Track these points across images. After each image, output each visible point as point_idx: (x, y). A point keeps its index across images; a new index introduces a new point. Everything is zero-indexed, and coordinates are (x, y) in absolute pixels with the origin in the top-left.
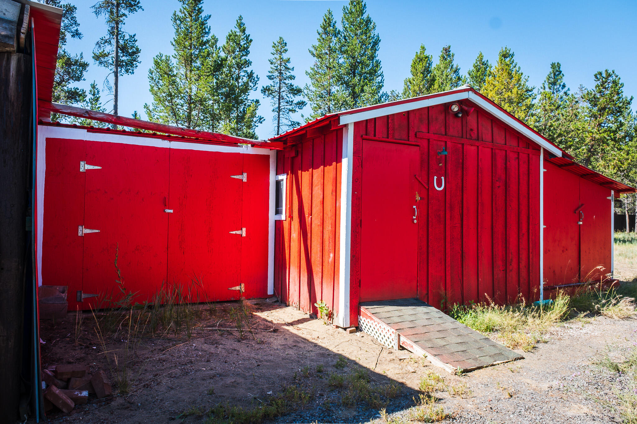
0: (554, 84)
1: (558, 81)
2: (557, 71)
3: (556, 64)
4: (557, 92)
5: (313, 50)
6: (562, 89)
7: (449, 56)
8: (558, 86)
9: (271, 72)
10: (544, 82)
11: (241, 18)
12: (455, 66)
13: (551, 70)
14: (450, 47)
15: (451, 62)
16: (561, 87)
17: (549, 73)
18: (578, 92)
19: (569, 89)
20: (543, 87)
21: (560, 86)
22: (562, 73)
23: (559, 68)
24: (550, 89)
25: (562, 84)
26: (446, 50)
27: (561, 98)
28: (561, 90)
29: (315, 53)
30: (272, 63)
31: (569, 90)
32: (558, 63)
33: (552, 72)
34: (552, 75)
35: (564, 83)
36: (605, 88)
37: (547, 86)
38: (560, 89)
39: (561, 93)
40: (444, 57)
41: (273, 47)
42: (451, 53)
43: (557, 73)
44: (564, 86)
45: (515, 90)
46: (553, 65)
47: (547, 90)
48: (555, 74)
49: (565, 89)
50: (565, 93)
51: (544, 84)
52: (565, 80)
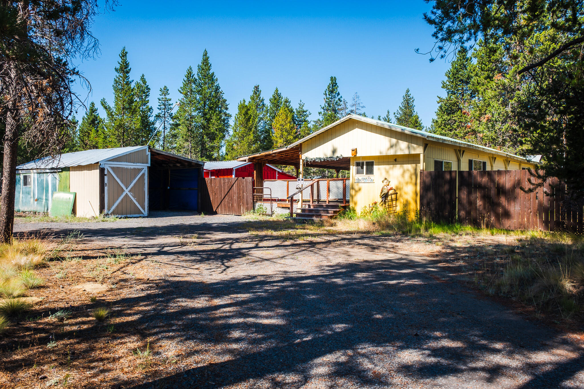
0: (332, 92)
1: (334, 90)
4: (334, 98)
5: (180, 90)
6: (338, 96)
7: (258, 91)
9: (160, 106)
11: (143, 76)
12: (261, 98)
13: (330, 82)
14: (258, 86)
15: (259, 95)
17: (328, 84)
22: (337, 85)
23: (335, 81)
24: (329, 95)
25: (337, 92)
26: (256, 87)
27: (337, 102)
29: (182, 91)
30: (159, 100)
31: (341, 97)
32: (335, 78)
34: (331, 85)
37: (327, 93)
38: (336, 96)
39: (337, 99)
40: (255, 92)
41: (160, 91)
42: (259, 89)
44: (339, 94)
46: (332, 78)
49: (339, 97)
50: (339, 99)
51: (326, 91)
52: (339, 90)
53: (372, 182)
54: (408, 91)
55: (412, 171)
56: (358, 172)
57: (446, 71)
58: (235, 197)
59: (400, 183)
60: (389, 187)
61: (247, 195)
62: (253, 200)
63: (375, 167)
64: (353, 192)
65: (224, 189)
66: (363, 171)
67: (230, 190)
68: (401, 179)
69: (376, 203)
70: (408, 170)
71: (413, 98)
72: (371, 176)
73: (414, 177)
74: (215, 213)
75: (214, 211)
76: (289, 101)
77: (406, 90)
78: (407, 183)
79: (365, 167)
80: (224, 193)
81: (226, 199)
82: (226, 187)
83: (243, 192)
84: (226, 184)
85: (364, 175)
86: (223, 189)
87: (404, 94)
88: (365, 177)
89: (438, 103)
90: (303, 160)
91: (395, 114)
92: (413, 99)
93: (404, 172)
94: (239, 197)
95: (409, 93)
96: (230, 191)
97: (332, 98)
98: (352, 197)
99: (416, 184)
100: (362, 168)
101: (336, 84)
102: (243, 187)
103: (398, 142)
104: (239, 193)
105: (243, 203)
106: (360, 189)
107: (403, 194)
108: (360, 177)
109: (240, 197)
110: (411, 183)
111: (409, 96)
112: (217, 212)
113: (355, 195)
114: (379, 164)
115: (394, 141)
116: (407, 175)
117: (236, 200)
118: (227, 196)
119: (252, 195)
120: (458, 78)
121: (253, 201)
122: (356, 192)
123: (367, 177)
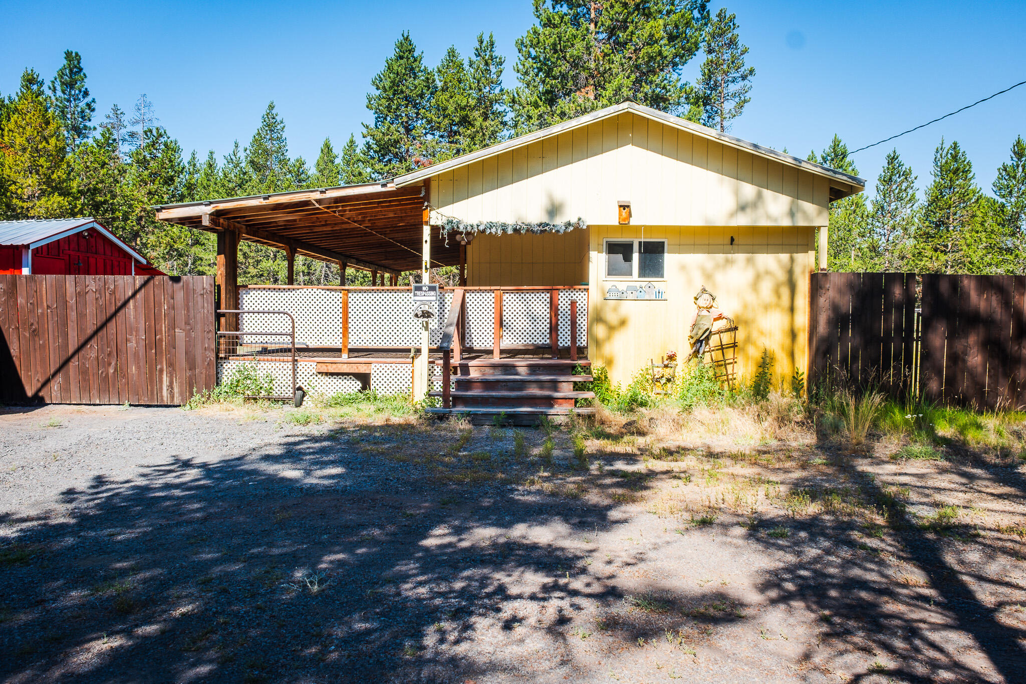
0: (71, 85)
1: (76, 83)
2: (76, 67)
3: (74, 55)
4: (75, 100)
6: (84, 97)
8: (77, 92)
10: (53, 79)
13: (65, 62)
16: (82, 93)
17: (61, 66)
18: (111, 115)
19: (94, 99)
20: (52, 87)
21: (80, 91)
22: (84, 71)
23: (79, 63)
24: (64, 92)
25: (83, 89)
27: (83, 112)
28: (82, 99)
31: (94, 101)
32: (77, 54)
33: (67, 66)
34: (67, 70)
35: (86, 89)
36: (156, 149)
37: (58, 88)
38: (80, 96)
39: (82, 104)
43: (75, 70)
44: (86, 93)
45: (53, 141)
46: (69, 54)
47: (59, 93)
48: (71, 70)
49: (88, 99)
50: (88, 105)
51: (53, 82)
52: (88, 84)
53: (659, 297)
54: (271, 107)
55: (782, 276)
56: (612, 271)
57: (373, 75)
58: (132, 345)
59: (745, 306)
60: (715, 313)
61: (188, 335)
62: (218, 351)
63: (670, 260)
64: (600, 331)
65: (81, 316)
66: (631, 266)
67: (109, 320)
68: (751, 298)
69: (671, 358)
70: (768, 273)
71: (282, 122)
72: (657, 283)
73: (785, 292)
74: (38, 402)
75: (30, 393)
76: (40, 79)
77: (268, 104)
78: (766, 307)
79: (636, 256)
80: (80, 329)
81: (92, 351)
82: (90, 310)
83: (172, 326)
84: (90, 297)
85: (635, 278)
86: (73, 315)
87: (264, 110)
88: (638, 284)
89: (364, 137)
90: (435, 230)
91: (246, 150)
92: (282, 125)
93: (758, 278)
94: (153, 344)
95: (274, 112)
96: (112, 325)
97: (69, 101)
98: (598, 343)
99: (792, 309)
100: (628, 258)
101: (81, 70)
102: (172, 307)
103: (759, 196)
104: (152, 330)
105: (171, 365)
106: (623, 323)
107: (755, 335)
108: (621, 283)
109: (157, 344)
110: (778, 305)
111: (274, 118)
112: (42, 399)
113: (609, 338)
114: (681, 248)
115: (749, 190)
116: (767, 287)
117: (136, 354)
118: (93, 342)
119: (212, 335)
120: (402, 92)
121: (217, 357)
122: (611, 328)
123: (643, 284)
